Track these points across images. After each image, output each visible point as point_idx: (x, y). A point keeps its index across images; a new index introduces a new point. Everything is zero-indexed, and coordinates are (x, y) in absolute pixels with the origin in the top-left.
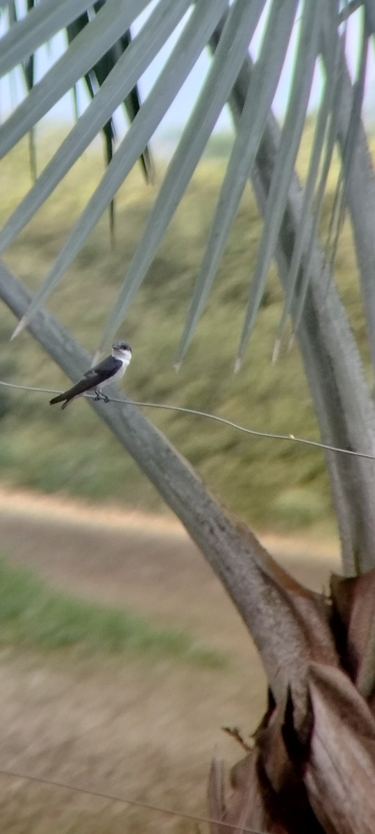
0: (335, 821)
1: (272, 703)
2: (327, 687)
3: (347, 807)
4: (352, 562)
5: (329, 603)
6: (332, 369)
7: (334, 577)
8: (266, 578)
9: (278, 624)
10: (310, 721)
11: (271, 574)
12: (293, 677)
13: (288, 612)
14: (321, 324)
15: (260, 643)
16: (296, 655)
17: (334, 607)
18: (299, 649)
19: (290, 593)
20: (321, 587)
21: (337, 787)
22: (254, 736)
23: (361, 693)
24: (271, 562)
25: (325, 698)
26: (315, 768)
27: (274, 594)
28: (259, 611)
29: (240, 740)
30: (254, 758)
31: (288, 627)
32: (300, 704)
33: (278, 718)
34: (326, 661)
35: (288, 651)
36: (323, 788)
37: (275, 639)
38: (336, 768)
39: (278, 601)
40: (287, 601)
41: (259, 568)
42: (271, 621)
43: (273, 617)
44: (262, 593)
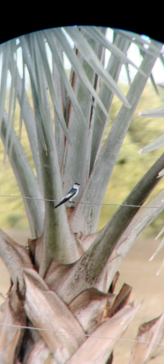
0: (35, 319)
1: (12, 284)
2: (29, 276)
3: (39, 314)
4: (34, 234)
5: (28, 248)
6: (23, 172)
7: (29, 240)
8: (7, 243)
9: (12, 257)
10: (25, 288)
11: (9, 241)
12: (18, 274)
13: (15, 253)
14: (18, 157)
15: (7, 264)
16: (19, 266)
17: (30, 250)
18: (20, 264)
19: (15, 246)
20: (25, 244)
21: (35, 308)
22: (7, 294)
23: (41, 276)
24: (8, 237)
25: (29, 279)
26: (28, 303)
27: (10, 247)
28: (5, 253)
29: (3, 296)
30: (8, 302)
31: (15, 258)
32: (21, 283)
33: (14, 288)
34: (29, 267)
35: (16, 265)
36: (31, 309)
37: (12, 262)
38: (34, 301)
39: (12, 250)
40: (15, 249)
41: (4, 239)
42: (10, 257)
43: (10, 255)
44: (6, 248)
